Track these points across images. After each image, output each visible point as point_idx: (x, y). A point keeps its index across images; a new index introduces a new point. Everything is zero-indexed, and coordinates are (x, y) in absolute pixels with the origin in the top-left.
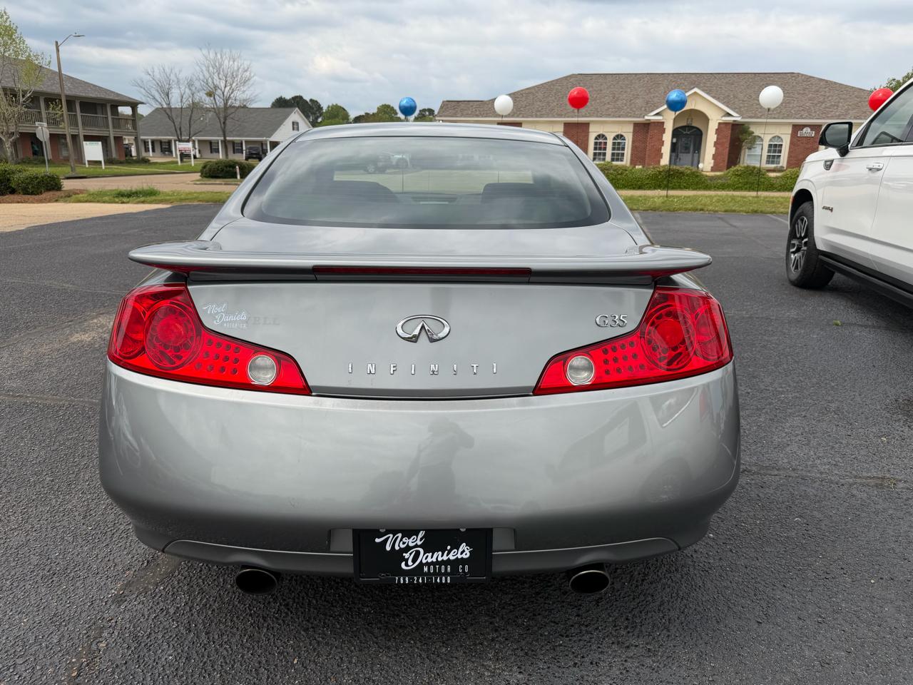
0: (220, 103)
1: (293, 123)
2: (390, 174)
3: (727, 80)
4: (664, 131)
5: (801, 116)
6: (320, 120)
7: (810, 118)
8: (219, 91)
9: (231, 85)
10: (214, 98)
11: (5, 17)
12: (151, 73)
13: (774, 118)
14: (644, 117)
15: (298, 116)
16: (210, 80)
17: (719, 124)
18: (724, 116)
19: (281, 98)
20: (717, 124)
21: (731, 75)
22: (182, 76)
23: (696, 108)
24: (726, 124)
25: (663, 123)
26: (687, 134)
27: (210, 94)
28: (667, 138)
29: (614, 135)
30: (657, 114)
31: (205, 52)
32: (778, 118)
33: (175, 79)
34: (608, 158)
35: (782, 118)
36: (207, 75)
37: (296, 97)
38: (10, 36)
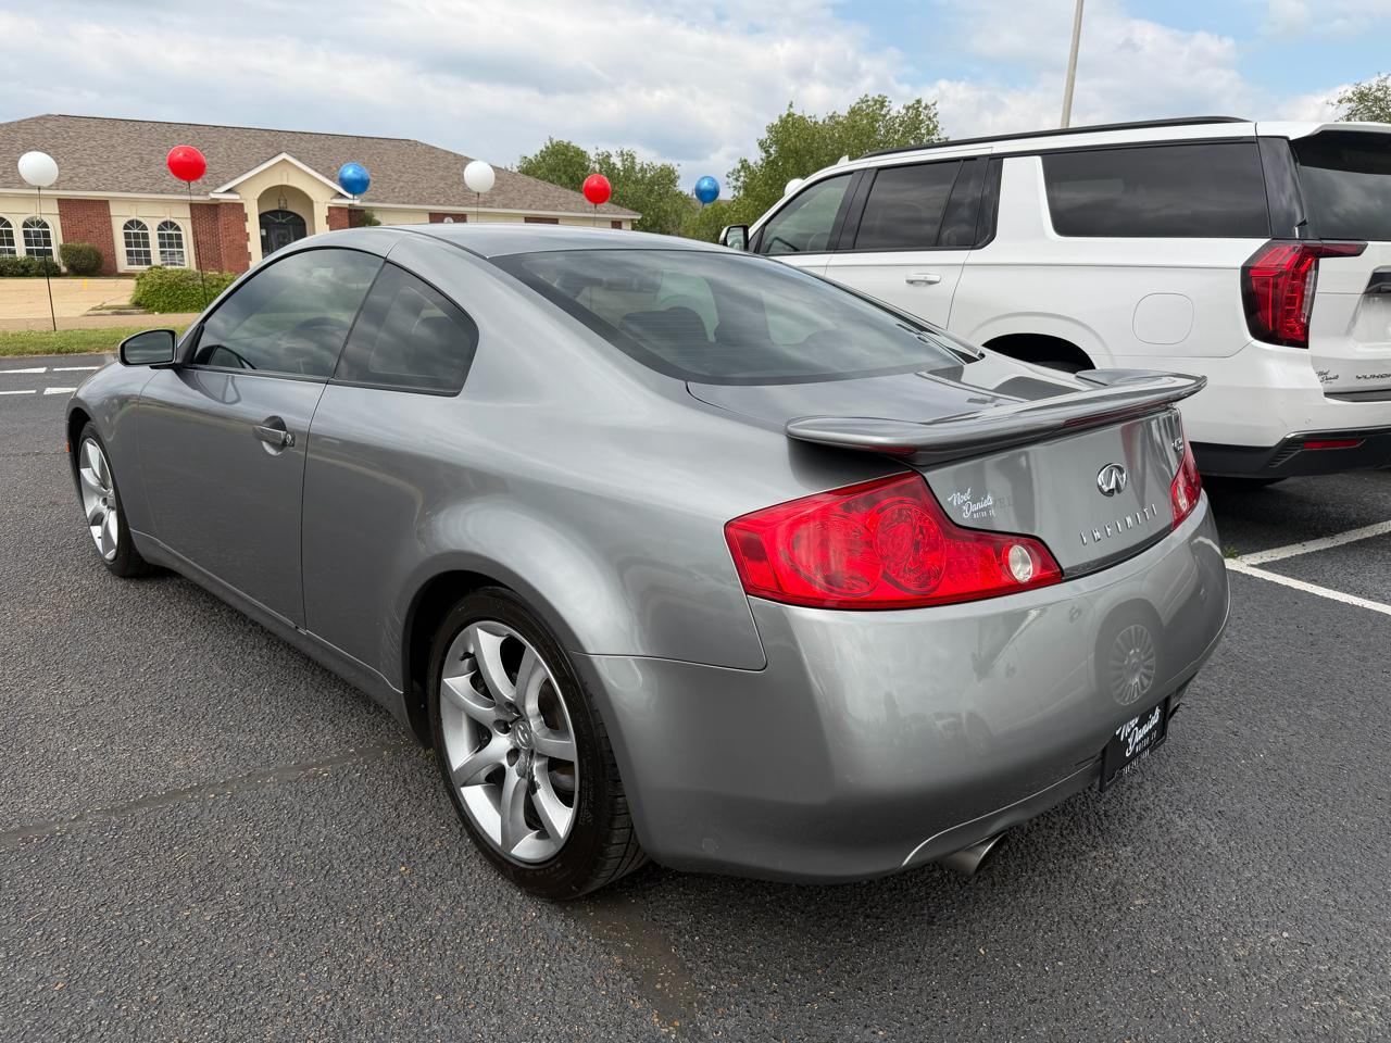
3: (320, 143)
4: (245, 218)
5: (438, 201)
7: (450, 205)
13: (404, 203)
14: (207, 193)
17: (329, 208)
18: (335, 197)
20: (327, 210)
21: (323, 137)
23: (290, 184)
24: (340, 209)
25: (242, 205)
26: (283, 224)
28: (253, 228)
29: (158, 222)
30: (229, 191)
32: (409, 203)
34: (156, 259)
35: (415, 204)
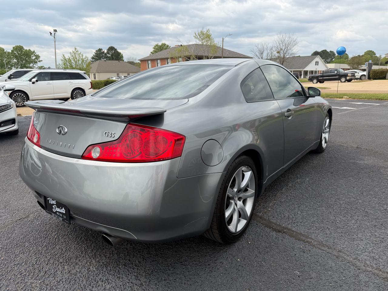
0: (282, 55)
1: (316, 62)
2: (353, 82)
6: (333, 60)
8: (282, 50)
9: (287, 48)
10: (280, 54)
11: (209, 31)
12: (257, 46)
15: (319, 59)
16: (279, 47)
19: (316, 52)
22: (269, 46)
27: (278, 52)
31: (279, 36)
33: (266, 48)
36: (278, 45)
37: (324, 50)
38: (209, 38)
